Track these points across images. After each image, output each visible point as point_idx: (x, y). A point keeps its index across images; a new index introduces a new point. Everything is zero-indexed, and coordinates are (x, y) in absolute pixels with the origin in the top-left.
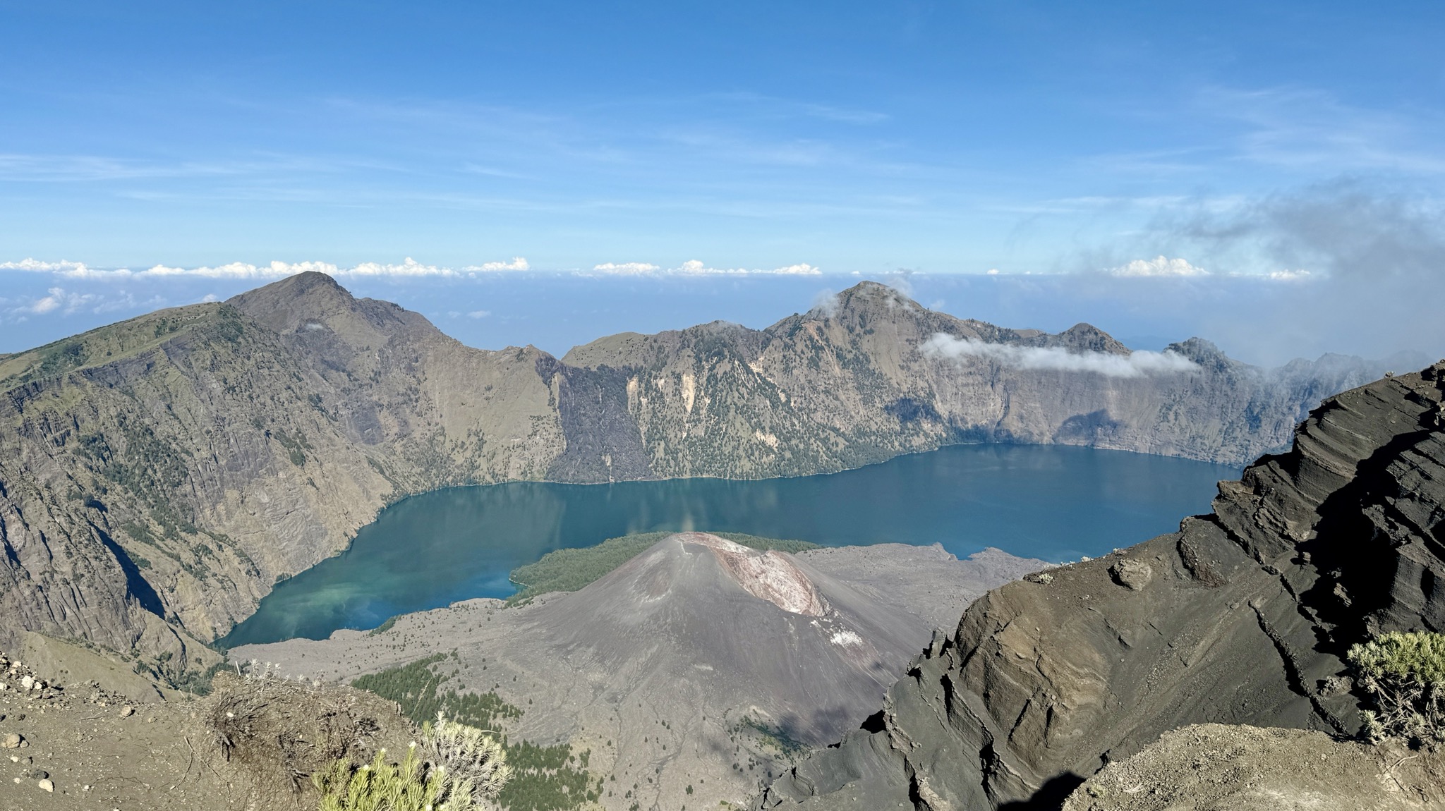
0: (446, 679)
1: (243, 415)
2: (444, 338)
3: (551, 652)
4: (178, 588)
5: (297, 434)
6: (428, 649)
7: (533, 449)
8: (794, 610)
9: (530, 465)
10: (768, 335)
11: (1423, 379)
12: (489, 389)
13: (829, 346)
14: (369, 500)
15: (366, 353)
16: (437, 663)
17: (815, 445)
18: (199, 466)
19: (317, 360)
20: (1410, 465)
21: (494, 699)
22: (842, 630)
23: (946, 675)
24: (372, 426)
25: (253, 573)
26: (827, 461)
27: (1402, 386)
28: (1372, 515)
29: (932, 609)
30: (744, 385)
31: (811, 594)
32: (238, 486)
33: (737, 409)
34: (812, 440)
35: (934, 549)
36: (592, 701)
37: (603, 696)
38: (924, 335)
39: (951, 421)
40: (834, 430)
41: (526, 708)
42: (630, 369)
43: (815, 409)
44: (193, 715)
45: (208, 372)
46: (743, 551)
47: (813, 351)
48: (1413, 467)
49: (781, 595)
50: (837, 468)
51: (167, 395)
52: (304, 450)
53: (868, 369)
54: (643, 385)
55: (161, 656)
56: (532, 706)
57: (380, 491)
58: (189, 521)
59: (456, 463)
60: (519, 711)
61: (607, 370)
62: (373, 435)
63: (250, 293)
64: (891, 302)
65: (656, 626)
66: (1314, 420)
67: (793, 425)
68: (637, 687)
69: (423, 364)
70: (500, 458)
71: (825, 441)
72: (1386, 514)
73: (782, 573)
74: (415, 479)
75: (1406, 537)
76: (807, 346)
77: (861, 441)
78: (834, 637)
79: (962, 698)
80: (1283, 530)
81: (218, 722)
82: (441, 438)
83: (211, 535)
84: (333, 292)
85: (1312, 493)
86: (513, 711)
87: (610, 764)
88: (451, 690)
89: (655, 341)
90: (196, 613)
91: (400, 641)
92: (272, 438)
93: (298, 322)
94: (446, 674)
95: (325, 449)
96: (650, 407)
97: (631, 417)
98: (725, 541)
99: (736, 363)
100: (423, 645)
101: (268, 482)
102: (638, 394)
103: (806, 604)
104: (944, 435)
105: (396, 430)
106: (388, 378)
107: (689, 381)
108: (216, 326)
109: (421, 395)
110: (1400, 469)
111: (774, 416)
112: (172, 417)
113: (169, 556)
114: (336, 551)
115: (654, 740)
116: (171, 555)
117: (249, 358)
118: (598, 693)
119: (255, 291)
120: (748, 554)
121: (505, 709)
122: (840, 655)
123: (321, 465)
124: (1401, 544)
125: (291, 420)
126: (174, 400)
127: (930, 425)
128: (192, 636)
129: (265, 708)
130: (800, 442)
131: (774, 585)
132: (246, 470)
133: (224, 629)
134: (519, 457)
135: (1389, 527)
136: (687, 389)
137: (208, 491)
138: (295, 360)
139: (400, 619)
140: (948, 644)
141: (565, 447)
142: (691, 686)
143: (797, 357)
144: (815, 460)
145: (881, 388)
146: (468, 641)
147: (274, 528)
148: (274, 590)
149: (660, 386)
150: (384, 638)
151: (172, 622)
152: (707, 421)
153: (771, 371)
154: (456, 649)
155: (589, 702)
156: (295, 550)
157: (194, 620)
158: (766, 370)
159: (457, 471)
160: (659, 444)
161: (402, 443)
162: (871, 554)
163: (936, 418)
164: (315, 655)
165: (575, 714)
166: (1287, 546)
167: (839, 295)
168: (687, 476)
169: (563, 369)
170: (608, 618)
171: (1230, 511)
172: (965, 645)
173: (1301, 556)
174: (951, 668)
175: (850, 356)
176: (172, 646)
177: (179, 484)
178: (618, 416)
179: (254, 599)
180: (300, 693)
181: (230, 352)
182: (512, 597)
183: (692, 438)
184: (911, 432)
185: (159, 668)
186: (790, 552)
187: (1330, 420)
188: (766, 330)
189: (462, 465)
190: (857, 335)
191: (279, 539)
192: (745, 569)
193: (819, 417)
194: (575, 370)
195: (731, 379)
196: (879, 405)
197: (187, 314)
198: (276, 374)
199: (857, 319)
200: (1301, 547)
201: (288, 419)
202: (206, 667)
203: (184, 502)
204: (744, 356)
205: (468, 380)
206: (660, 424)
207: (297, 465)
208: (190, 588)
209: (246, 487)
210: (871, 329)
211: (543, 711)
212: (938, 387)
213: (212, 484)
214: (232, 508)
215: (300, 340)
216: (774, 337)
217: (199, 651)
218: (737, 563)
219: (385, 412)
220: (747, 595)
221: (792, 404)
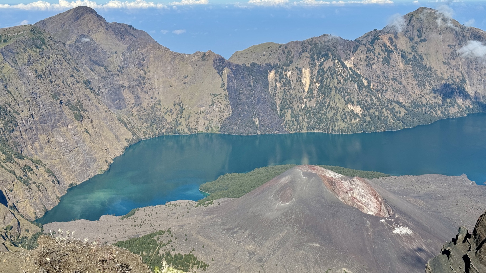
0: (164, 245)
1: (47, 91)
2: (160, 46)
3: (224, 232)
4: (14, 189)
5: (78, 103)
6: (154, 228)
7: (212, 114)
8: (370, 213)
9: (211, 123)
10: (357, 43)
12: (186, 77)
13: (397, 50)
14: (119, 142)
15: (115, 55)
16: (159, 236)
17: (386, 112)
18: (24, 121)
19: (87, 59)
21: (192, 258)
22: (400, 226)
23: (466, 254)
24: (119, 99)
25: (56, 182)
26: (393, 123)
29: (458, 215)
30: (341, 75)
31: (381, 204)
32: (46, 132)
33: (336, 90)
34: (384, 110)
35: (461, 178)
36: (248, 261)
37: (254, 259)
38: (460, 42)
39: (476, 98)
40: (399, 103)
41: (210, 263)
42: (270, 65)
43: (387, 90)
44: (28, 259)
45: (26, 66)
46: (338, 177)
47: (386, 53)
49: (362, 204)
50: (399, 127)
51: (4, 79)
52: (82, 112)
53: (422, 65)
54: (278, 75)
55: (7, 227)
56: (214, 262)
57: (125, 137)
58: (19, 152)
59: (168, 121)
60: (206, 265)
61: (256, 65)
62: (120, 104)
63: (48, 19)
64: (439, 22)
65: (285, 220)
67: (372, 100)
68: (274, 254)
69: (147, 62)
70: (193, 118)
71: (392, 110)
73: (363, 191)
74: (144, 130)
76: (382, 50)
77: (415, 110)
78: (395, 230)
79: (476, 268)
81: (41, 263)
82: (159, 107)
83: (32, 160)
84: (95, 19)
86: (203, 265)
88: (168, 251)
89: (286, 48)
90: (25, 204)
91: (138, 222)
92: (64, 105)
93: (76, 37)
94: (164, 242)
95: (93, 112)
96: (282, 88)
97: (271, 95)
98: (327, 171)
99: (336, 61)
100: (151, 225)
101: (62, 130)
102: (275, 81)
103: (377, 209)
104: (471, 107)
105: (133, 101)
106: (128, 71)
107: (306, 73)
108: (30, 39)
109: (147, 80)
111: (360, 95)
112: (7, 92)
113: (9, 172)
114: (102, 171)
116: (10, 171)
117: (49, 58)
118: (251, 257)
119: (51, 18)
120: (342, 179)
121: (198, 263)
122: (398, 240)
123: (92, 120)
125: (74, 95)
126: (8, 82)
127: (461, 100)
128: (23, 217)
129: (67, 256)
130: (376, 111)
131: (358, 198)
132: (50, 123)
133: (41, 213)
134: (204, 118)
136: (305, 77)
137: (29, 135)
138: (75, 60)
139: (138, 210)
140: (468, 236)
141: (231, 112)
142: (306, 255)
143: (376, 57)
144: (386, 122)
145: (430, 77)
146: (177, 224)
147: (67, 157)
148: (67, 192)
149: (288, 76)
150: (129, 221)
151: (12, 209)
152: (317, 98)
153: (359, 66)
154: (170, 228)
155: (246, 261)
156: (79, 169)
157: (24, 208)
158: (355, 65)
159: (168, 126)
160: (288, 112)
161: (137, 109)
162: (420, 181)
163: (466, 96)
164: (91, 229)
165: (238, 268)
167: (405, 17)
168: (305, 131)
169: (229, 65)
170: (257, 214)
172: (480, 237)
174: (469, 250)
175: (410, 56)
176: (12, 222)
177: (13, 131)
178: (262, 94)
179: (57, 197)
180: (86, 248)
181: (38, 55)
182: (201, 200)
183: (308, 108)
184: (449, 105)
185: (6, 234)
186: (368, 178)
188: (356, 40)
189: (171, 123)
190: (416, 43)
191: (70, 163)
192: (340, 188)
193: (389, 95)
194: (237, 66)
195: (333, 72)
196: (429, 88)
197: (13, 32)
198: (64, 67)
199: (416, 32)
201: (72, 94)
202: (31, 234)
203: (16, 141)
204: (341, 57)
205: (173, 71)
206: (288, 99)
207: (78, 121)
208: (21, 190)
209: (50, 133)
210: (425, 39)
211: (220, 265)
212: (468, 76)
213: (31, 131)
214: (43, 145)
215: (78, 47)
216: (361, 44)
217: (27, 226)
218: (335, 184)
219: (126, 91)
220: (341, 203)
221: (372, 87)
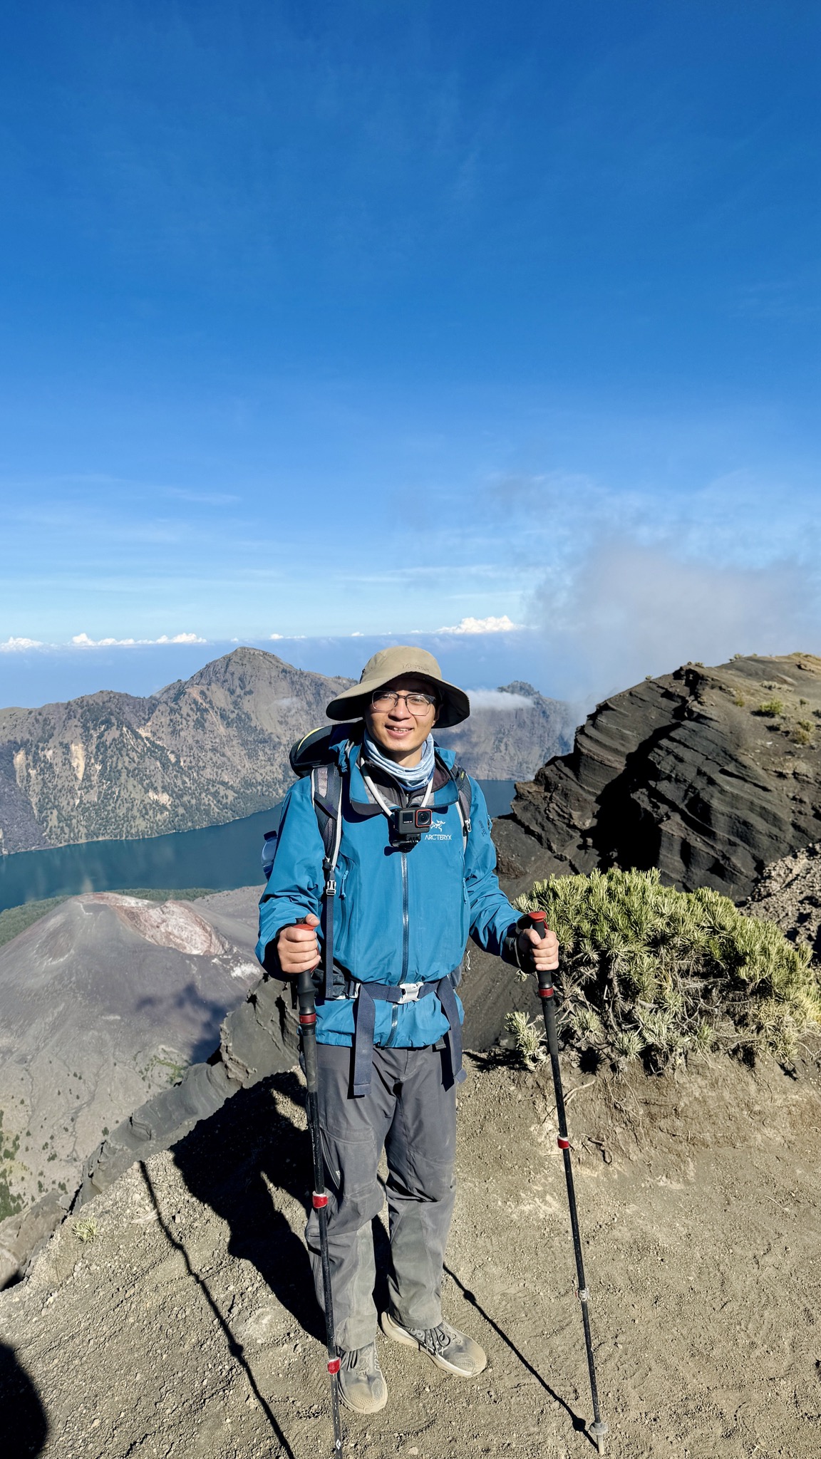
8: (195, 952)
10: (154, 702)
11: (675, 679)
13: (213, 708)
17: (206, 799)
20: (667, 751)
22: (241, 964)
23: (280, 996)
26: (218, 813)
27: (659, 687)
28: (639, 798)
30: (134, 750)
31: (211, 936)
33: (128, 773)
34: (203, 795)
37: (11, 1059)
38: (298, 692)
40: (224, 784)
42: (15, 743)
43: (204, 767)
46: (143, 904)
47: (198, 713)
48: (669, 752)
49: (182, 940)
50: (228, 818)
53: (251, 726)
54: (30, 757)
65: (60, 986)
66: (591, 722)
67: (184, 782)
68: (46, 1045)
71: (215, 794)
72: (649, 797)
73: (182, 920)
75: (667, 815)
76: (192, 709)
77: (248, 792)
78: (234, 971)
80: (570, 821)
85: (589, 785)
87: (24, 1122)
89: (40, 714)
96: (40, 778)
97: (20, 789)
98: (124, 897)
99: (125, 729)
102: (26, 766)
103: (206, 945)
107: (78, 750)
110: (659, 755)
111: (166, 776)
115: (67, 1091)
118: (7, 1057)
120: (149, 907)
122: (240, 986)
124: (663, 821)
130: (192, 798)
131: (176, 932)
135: (653, 807)
136: (77, 757)
142: (100, 1037)
143: (184, 720)
144: (207, 812)
145: (263, 742)
149: (48, 757)
152: (99, 787)
153: (160, 734)
158: (154, 734)
160: (51, 813)
166: (574, 834)
167: (219, 661)
168: (83, 841)
170: (11, 985)
171: (525, 809)
173: (585, 842)
175: (233, 716)
178: (6, 790)
183: (85, 804)
186: (189, 900)
187: (602, 720)
188: (151, 697)
190: (238, 696)
192: (146, 921)
193: (208, 773)
195: (120, 745)
196: (263, 758)
199: (237, 682)
200: (585, 834)
204: (132, 722)
206: (52, 794)
210: (250, 690)
216: (160, 702)
218: (138, 916)
220: (150, 945)
221: (182, 764)
